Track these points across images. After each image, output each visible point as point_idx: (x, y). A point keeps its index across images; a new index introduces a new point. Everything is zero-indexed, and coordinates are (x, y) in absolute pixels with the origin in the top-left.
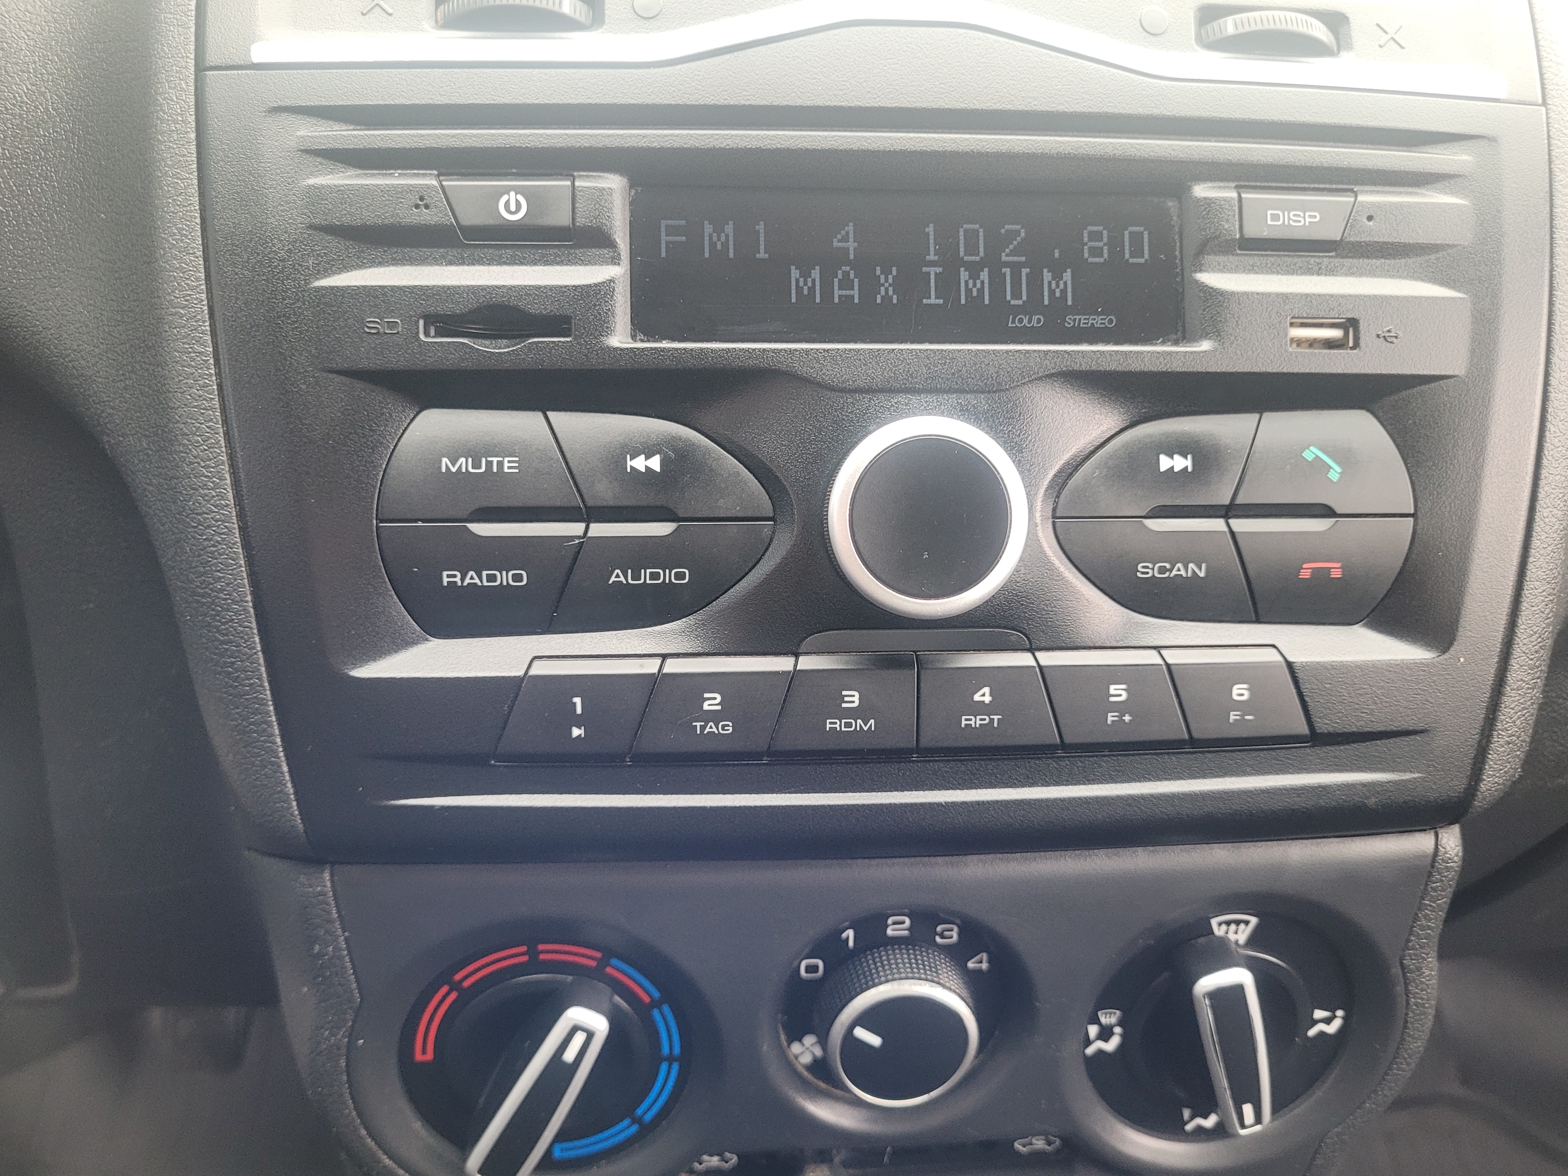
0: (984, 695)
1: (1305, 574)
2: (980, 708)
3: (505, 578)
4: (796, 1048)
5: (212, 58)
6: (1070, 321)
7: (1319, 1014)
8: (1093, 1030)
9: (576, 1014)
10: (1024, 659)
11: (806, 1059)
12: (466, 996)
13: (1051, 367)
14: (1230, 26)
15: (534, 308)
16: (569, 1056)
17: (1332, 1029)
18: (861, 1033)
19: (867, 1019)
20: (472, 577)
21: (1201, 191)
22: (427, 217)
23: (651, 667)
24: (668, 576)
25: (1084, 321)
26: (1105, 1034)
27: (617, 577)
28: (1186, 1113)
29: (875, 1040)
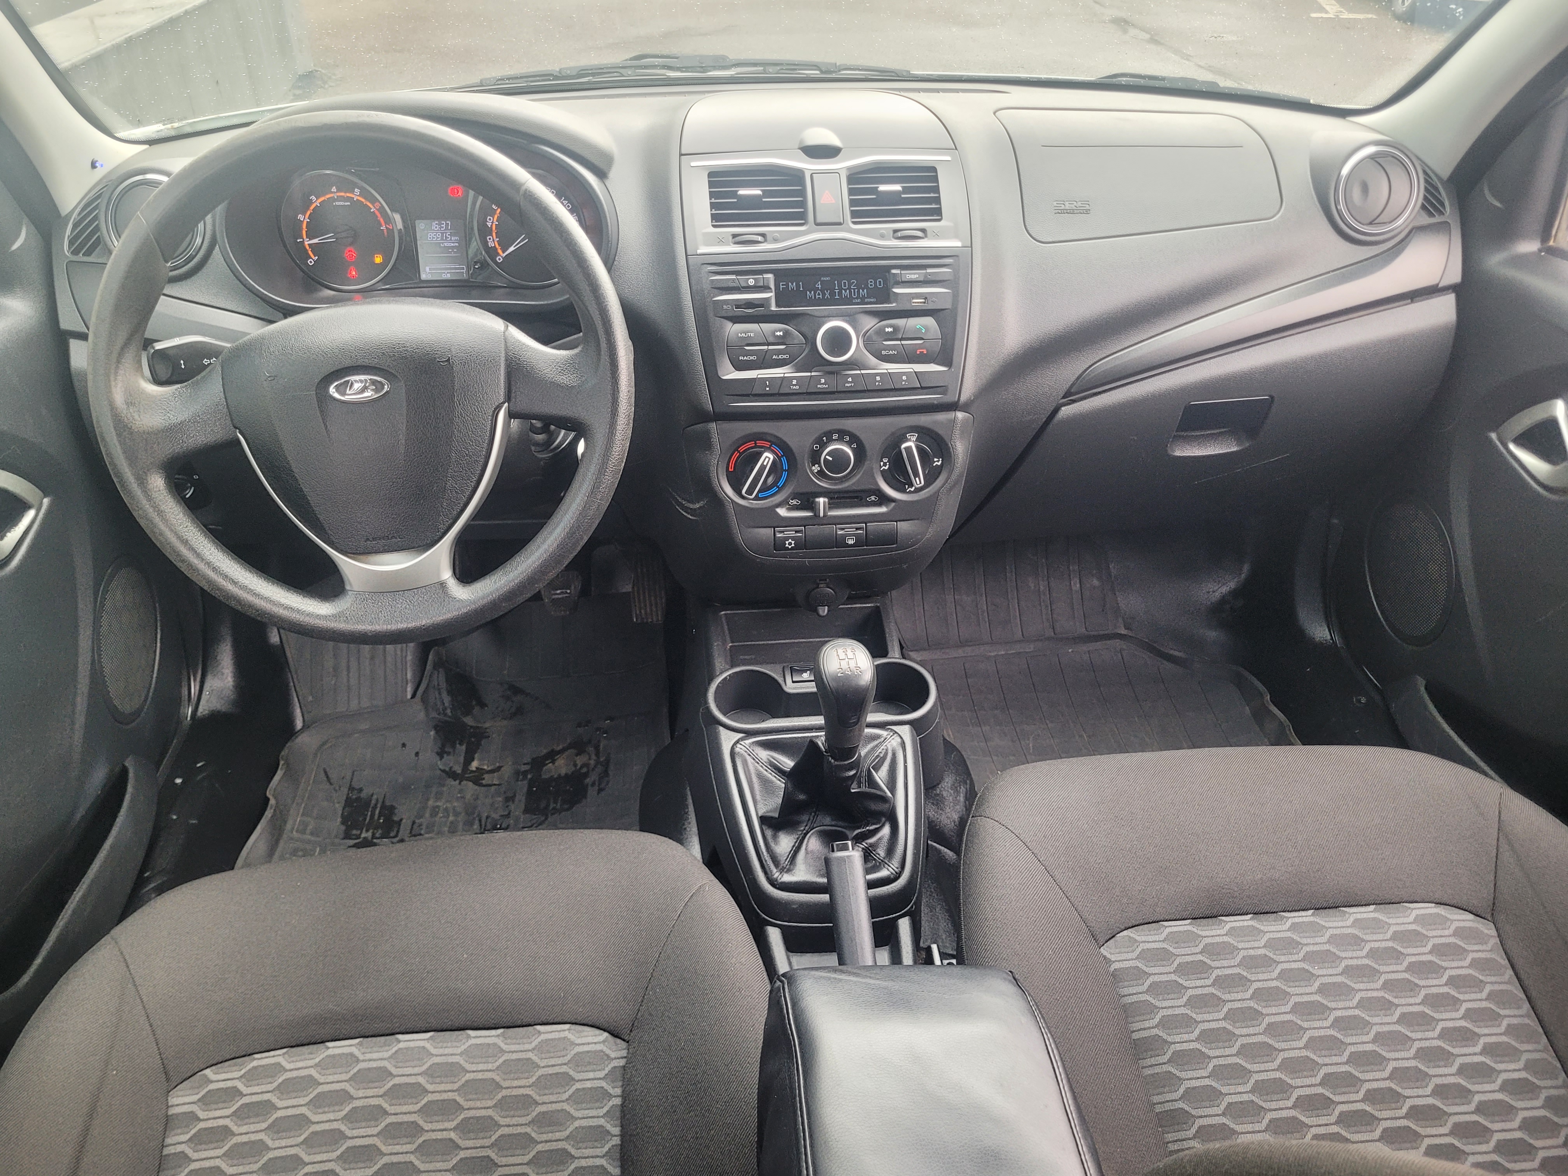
0: (850, 379)
1: (918, 353)
3: (752, 358)
5: (689, 253)
6: (866, 300)
9: (766, 454)
10: (858, 372)
12: (741, 454)
13: (861, 310)
14: (899, 234)
15: (756, 303)
17: (939, 463)
21: (894, 271)
22: (734, 285)
23: (782, 375)
24: (784, 357)
25: (869, 300)
27: (774, 357)
28: (907, 486)
29: (831, 459)
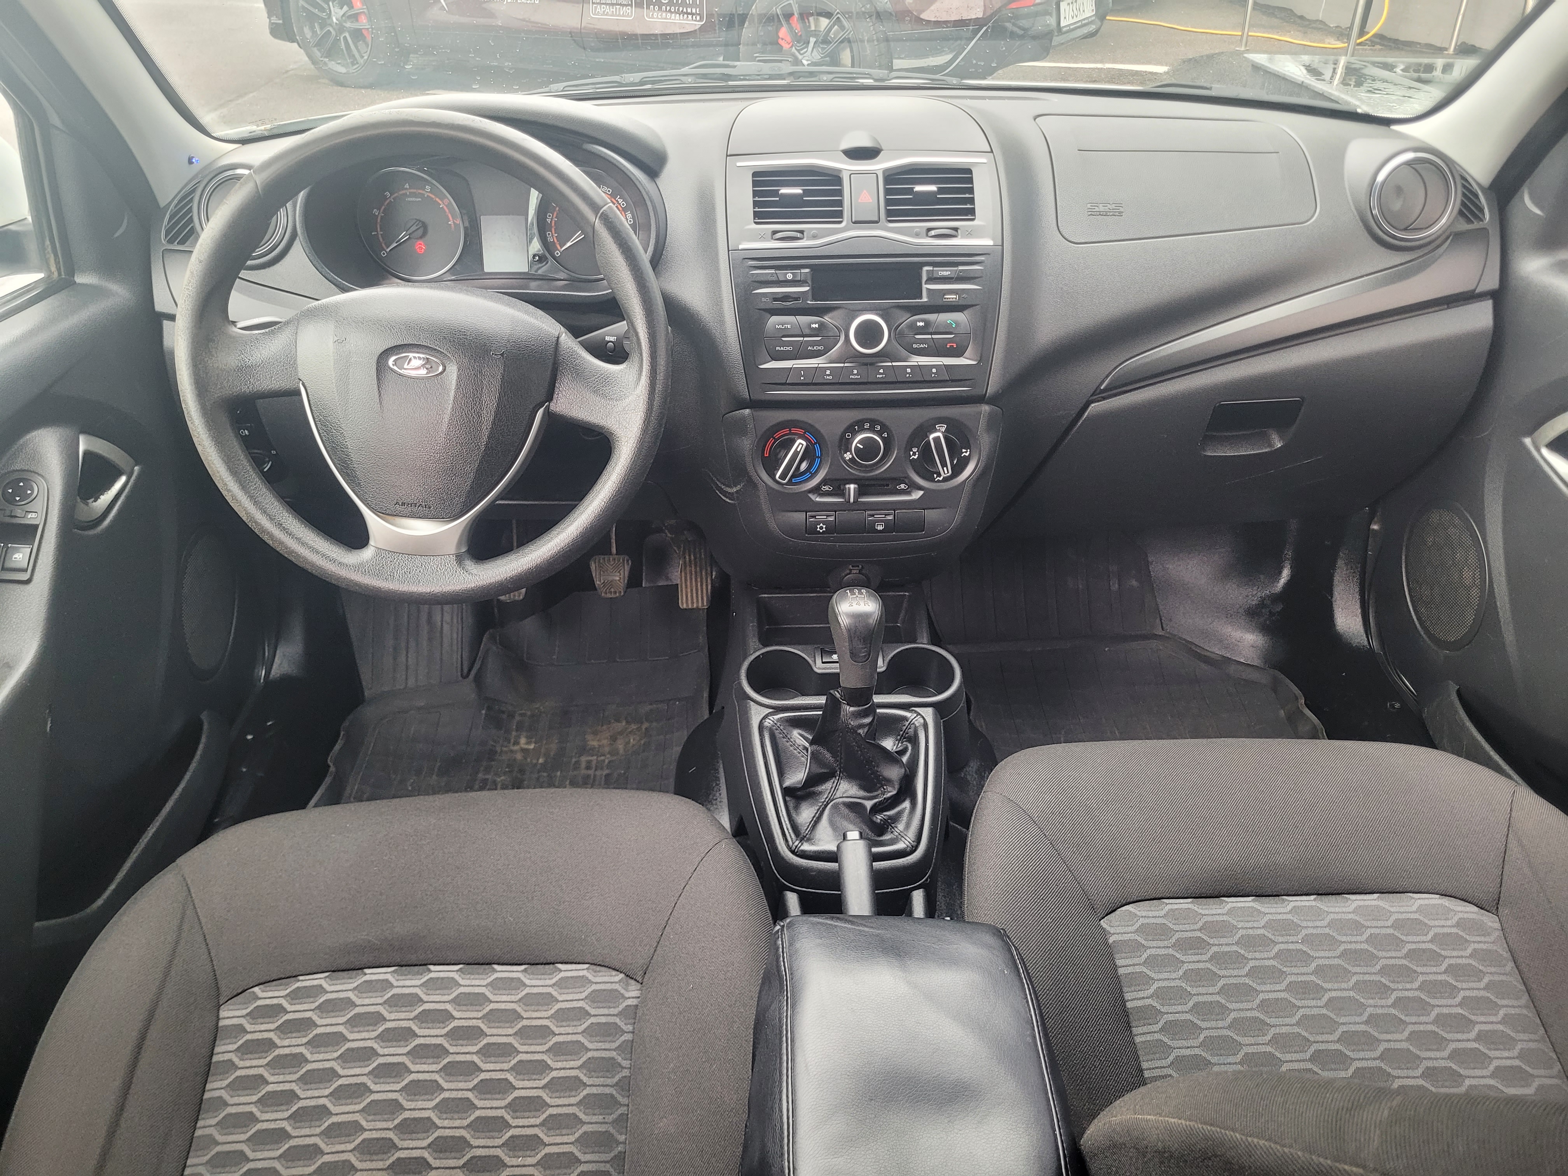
2: (881, 374)
4: (845, 455)
7: (964, 450)
8: (911, 453)
11: (848, 458)
16: (798, 450)
18: (858, 445)
19: (859, 442)
20: (782, 349)
26: (914, 454)
